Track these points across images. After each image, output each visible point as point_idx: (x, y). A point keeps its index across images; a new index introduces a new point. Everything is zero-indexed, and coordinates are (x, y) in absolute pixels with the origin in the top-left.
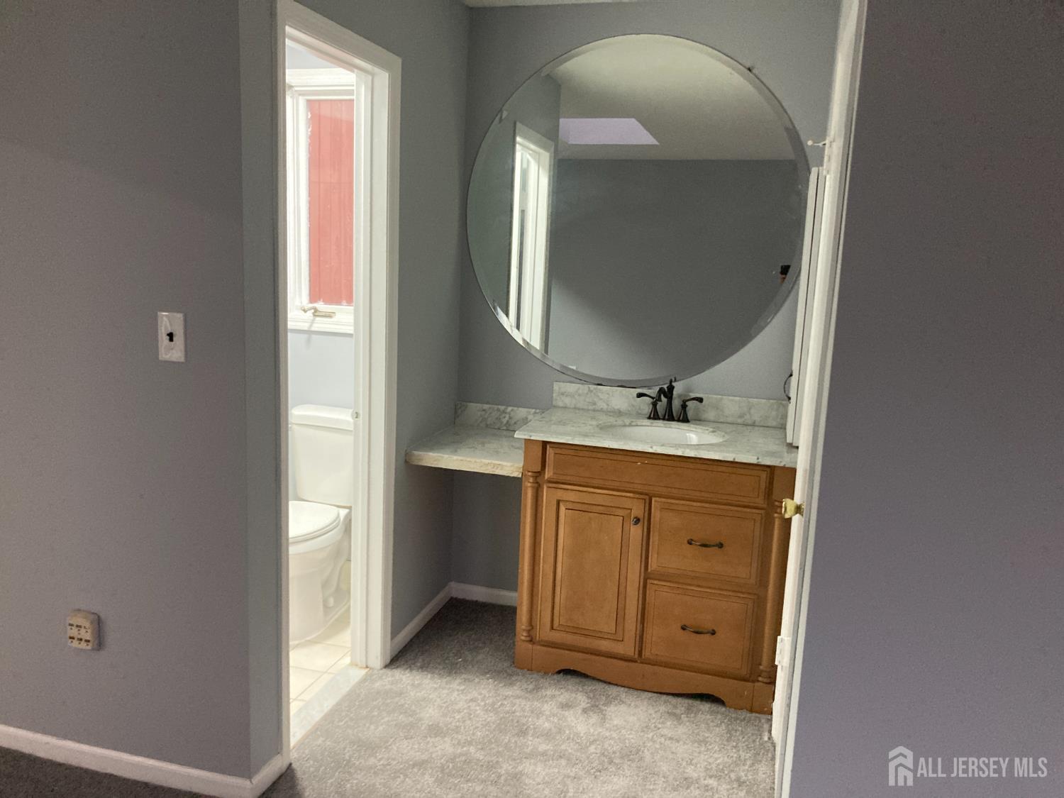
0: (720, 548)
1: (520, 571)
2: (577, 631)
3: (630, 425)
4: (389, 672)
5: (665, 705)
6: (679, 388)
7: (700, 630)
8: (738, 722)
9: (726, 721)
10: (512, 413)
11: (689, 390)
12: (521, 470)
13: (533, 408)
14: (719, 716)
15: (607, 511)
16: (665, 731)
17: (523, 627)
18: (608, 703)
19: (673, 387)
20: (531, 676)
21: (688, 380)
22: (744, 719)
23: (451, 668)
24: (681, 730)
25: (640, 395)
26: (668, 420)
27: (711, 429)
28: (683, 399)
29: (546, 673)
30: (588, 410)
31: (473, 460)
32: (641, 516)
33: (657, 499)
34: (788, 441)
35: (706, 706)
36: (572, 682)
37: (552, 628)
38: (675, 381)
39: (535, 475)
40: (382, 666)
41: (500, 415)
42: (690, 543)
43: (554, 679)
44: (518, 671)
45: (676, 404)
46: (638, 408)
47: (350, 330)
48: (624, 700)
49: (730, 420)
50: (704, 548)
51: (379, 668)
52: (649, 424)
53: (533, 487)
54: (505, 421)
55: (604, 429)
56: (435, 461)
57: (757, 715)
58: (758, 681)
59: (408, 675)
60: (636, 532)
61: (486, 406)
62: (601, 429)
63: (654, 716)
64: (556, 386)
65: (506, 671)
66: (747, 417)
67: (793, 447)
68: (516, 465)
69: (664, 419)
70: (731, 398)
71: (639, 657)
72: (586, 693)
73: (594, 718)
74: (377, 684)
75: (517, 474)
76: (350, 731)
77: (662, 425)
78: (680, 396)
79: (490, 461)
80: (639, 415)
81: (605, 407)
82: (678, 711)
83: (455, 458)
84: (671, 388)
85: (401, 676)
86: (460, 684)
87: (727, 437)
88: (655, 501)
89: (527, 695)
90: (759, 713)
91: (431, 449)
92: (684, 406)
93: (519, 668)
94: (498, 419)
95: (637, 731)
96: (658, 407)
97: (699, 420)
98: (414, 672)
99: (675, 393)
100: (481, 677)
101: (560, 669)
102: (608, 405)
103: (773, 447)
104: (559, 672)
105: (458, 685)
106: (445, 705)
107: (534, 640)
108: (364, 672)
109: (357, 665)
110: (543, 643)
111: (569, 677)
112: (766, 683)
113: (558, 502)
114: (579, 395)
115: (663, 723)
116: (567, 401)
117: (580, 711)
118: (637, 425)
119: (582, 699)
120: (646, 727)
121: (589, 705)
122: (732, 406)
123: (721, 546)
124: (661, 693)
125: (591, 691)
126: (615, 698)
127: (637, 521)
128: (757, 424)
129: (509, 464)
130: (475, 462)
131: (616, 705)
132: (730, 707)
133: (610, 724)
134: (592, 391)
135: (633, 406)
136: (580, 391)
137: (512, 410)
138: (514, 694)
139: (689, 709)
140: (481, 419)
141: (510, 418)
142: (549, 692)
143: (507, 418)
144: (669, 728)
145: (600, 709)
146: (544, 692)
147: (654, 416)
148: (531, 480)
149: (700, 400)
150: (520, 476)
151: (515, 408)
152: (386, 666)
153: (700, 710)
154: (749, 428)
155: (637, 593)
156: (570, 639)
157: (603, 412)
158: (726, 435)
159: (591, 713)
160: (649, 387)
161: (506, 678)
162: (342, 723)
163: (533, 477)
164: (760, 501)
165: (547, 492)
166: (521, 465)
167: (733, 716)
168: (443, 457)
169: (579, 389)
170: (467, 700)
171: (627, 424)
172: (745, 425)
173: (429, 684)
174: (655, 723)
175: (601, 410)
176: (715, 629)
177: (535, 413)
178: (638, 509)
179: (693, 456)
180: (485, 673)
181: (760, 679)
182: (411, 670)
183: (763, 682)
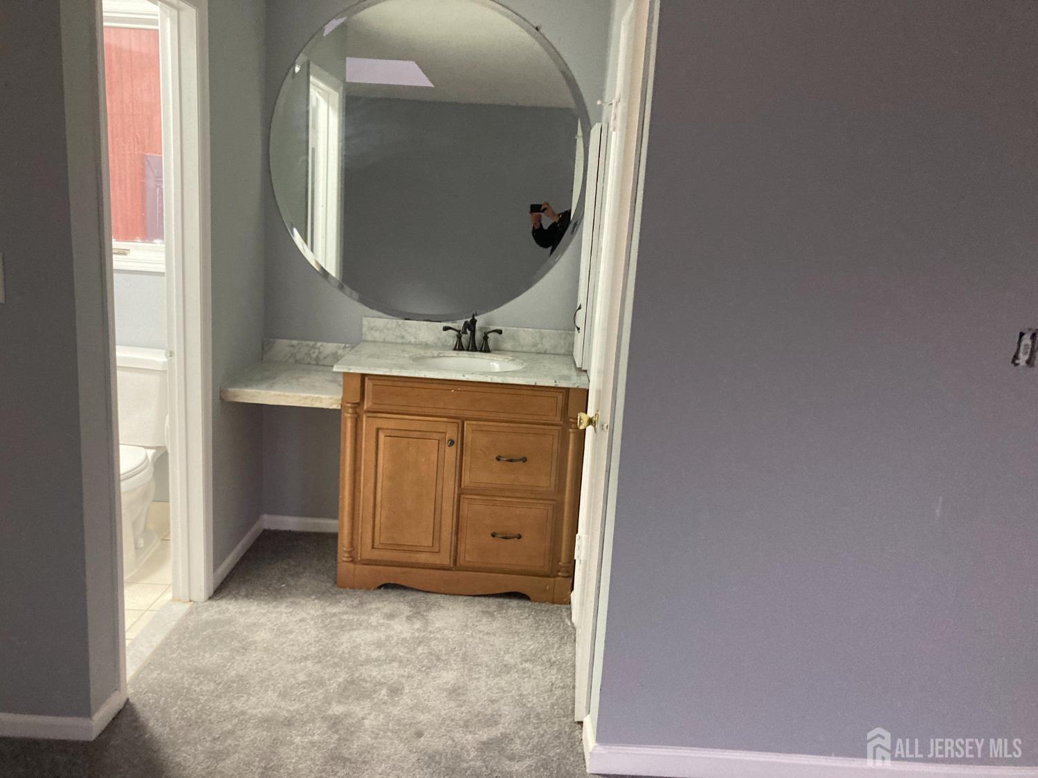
0: (524, 462)
1: (340, 497)
2: (397, 547)
3: (438, 356)
4: (213, 603)
5: (480, 605)
6: (480, 321)
7: (508, 535)
8: (543, 613)
9: (533, 613)
10: (321, 347)
11: (489, 323)
12: (340, 402)
13: (343, 343)
14: (527, 610)
15: (423, 436)
16: (481, 628)
17: (345, 549)
18: (429, 610)
19: (476, 321)
20: (354, 593)
21: (489, 313)
22: (548, 610)
23: (275, 592)
24: (495, 625)
25: (446, 329)
26: (472, 351)
27: (511, 358)
28: (484, 331)
29: (368, 589)
30: (397, 343)
31: (291, 394)
32: (455, 439)
33: (468, 422)
34: (578, 366)
35: (514, 603)
36: (392, 595)
37: (373, 547)
38: (476, 315)
39: (353, 406)
40: (207, 598)
41: (310, 350)
42: (498, 459)
43: (376, 594)
44: (342, 590)
45: (478, 335)
46: (443, 340)
47: (162, 268)
48: (443, 605)
49: (524, 349)
50: (510, 463)
51: (203, 600)
52: (455, 355)
53: (351, 417)
54: (314, 356)
55: (418, 360)
56: (251, 396)
57: (559, 606)
58: (558, 576)
59: (234, 604)
60: (451, 453)
61: (294, 342)
62: (414, 360)
63: (470, 616)
64: (365, 321)
65: (330, 592)
66: (540, 346)
67: (583, 371)
68: (335, 397)
69: (468, 350)
70: (526, 329)
71: (455, 566)
72: (408, 602)
73: (418, 625)
74: (205, 616)
75: (336, 406)
76: (184, 662)
77: (467, 355)
78: (481, 329)
79: (308, 395)
80: (445, 347)
81: (413, 340)
82: (491, 610)
83: (273, 393)
84: (474, 322)
85: (227, 606)
86: (287, 606)
87: (525, 364)
88: (467, 424)
89: (352, 610)
90: (561, 604)
91: (246, 386)
92: (486, 338)
93: (342, 587)
94: (308, 355)
95: (457, 631)
96: (463, 339)
97: (498, 350)
98: (240, 601)
99: (477, 326)
100: (307, 599)
101: (380, 584)
102: (415, 338)
103: (565, 372)
104: (380, 587)
105: (285, 609)
106: (276, 628)
107: (356, 560)
108: (188, 606)
109: (179, 600)
110: (363, 562)
111: (390, 591)
112: (565, 577)
113: (378, 430)
114: (388, 329)
115: (479, 621)
116: (377, 335)
117: (404, 619)
118: (445, 357)
119: (405, 610)
120: (466, 626)
121: (411, 613)
122: (527, 336)
123: (524, 460)
124: (474, 596)
125: (412, 600)
126: (434, 605)
127: (452, 443)
128: (548, 351)
129: (327, 397)
130: (294, 396)
131: (435, 611)
132: (535, 602)
133: (432, 627)
134: (400, 326)
135: (439, 338)
136: (389, 326)
137: (321, 346)
138: (341, 611)
139: (500, 607)
140: (289, 354)
141: (320, 353)
142: (373, 606)
143: (316, 354)
144: (485, 625)
145: (422, 615)
146: (368, 606)
147: (459, 347)
148: (350, 411)
149: (500, 332)
150: (339, 408)
151: (325, 344)
152: (210, 598)
153: (510, 607)
154: (542, 355)
155: (451, 509)
156: (388, 555)
157: (412, 344)
158: (525, 363)
159: (415, 620)
160: (453, 321)
161: (330, 597)
162: (175, 655)
163: (352, 407)
164: (557, 420)
165: (366, 421)
166: (340, 397)
167: (539, 608)
168: (260, 393)
169: (387, 323)
170: (296, 621)
171: (436, 355)
172: (538, 353)
173: (256, 610)
174: (472, 622)
175: (410, 343)
176: (521, 533)
177: (345, 347)
178: (452, 433)
179: (501, 382)
180: (309, 595)
181: (560, 574)
182: (236, 599)
183: (563, 577)
